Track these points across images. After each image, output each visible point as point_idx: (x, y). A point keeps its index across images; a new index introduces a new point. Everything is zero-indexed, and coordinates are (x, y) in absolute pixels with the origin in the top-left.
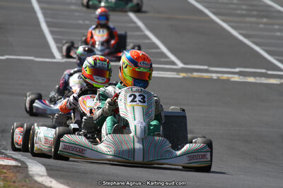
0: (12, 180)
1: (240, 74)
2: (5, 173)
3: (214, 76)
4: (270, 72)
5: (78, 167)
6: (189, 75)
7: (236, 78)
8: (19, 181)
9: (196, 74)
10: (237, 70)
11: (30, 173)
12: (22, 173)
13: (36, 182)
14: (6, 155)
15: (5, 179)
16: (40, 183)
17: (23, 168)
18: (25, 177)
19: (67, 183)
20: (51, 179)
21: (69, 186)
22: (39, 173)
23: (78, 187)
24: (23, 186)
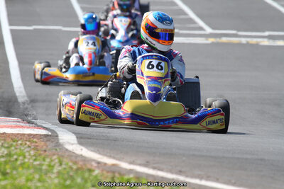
0: (44, 149)
1: (270, 37)
2: (36, 142)
3: (244, 41)
6: (218, 40)
7: (266, 42)
8: (49, 150)
9: (224, 39)
10: (267, 34)
11: (61, 141)
12: (52, 142)
13: (67, 150)
14: (36, 124)
15: (36, 148)
16: (70, 151)
17: (53, 137)
18: (56, 146)
19: (98, 150)
20: (82, 147)
21: (100, 153)
22: (70, 141)
23: (108, 154)
24: (54, 155)
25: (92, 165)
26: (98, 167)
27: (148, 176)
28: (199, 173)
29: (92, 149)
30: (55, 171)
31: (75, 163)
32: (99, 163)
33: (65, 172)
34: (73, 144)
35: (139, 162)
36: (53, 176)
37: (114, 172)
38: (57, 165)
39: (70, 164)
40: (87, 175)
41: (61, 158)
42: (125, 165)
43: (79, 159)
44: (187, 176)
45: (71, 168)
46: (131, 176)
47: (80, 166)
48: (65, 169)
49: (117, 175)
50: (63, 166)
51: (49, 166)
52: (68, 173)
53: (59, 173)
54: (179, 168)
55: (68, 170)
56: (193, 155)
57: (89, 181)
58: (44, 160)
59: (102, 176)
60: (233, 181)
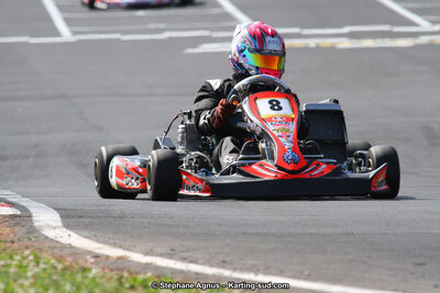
0: (10, 239)
1: (352, 36)
3: (312, 43)
4: (397, 29)
5: (110, 209)
7: (345, 44)
8: (19, 240)
10: (346, 30)
11: (36, 224)
12: (23, 226)
13: (47, 238)
16: (52, 240)
17: (23, 218)
18: (28, 233)
19: (95, 236)
20: (69, 232)
21: (98, 241)
22: (51, 223)
23: (112, 241)
24: (27, 248)
25: (86, 261)
26: (96, 264)
27: (175, 272)
28: (254, 262)
29: (86, 234)
30: (29, 274)
31: (60, 259)
32: (97, 256)
33: (45, 275)
34: (55, 228)
35: (159, 250)
36: (27, 283)
37: (121, 270)
38: (32, 264)
39: (53, 261)
40: (79, 278)
41: (37, 252)
42: (137, 257)
43: (66, 251)
44: (235, 269)
45: (55, 268)
46: (149, 275)
47: (67, 263)
48: (45, 270)
49: (126, 275)
50: (42, 266)
51: (20, 267)
52: (50, 276)
53: (35, 277)
54: (221, 257)
55: (49, 271)
56: (244, 234)
57: (83, 287)
58: (11, 258)
59: (102, 277)
60: (306, 273)
